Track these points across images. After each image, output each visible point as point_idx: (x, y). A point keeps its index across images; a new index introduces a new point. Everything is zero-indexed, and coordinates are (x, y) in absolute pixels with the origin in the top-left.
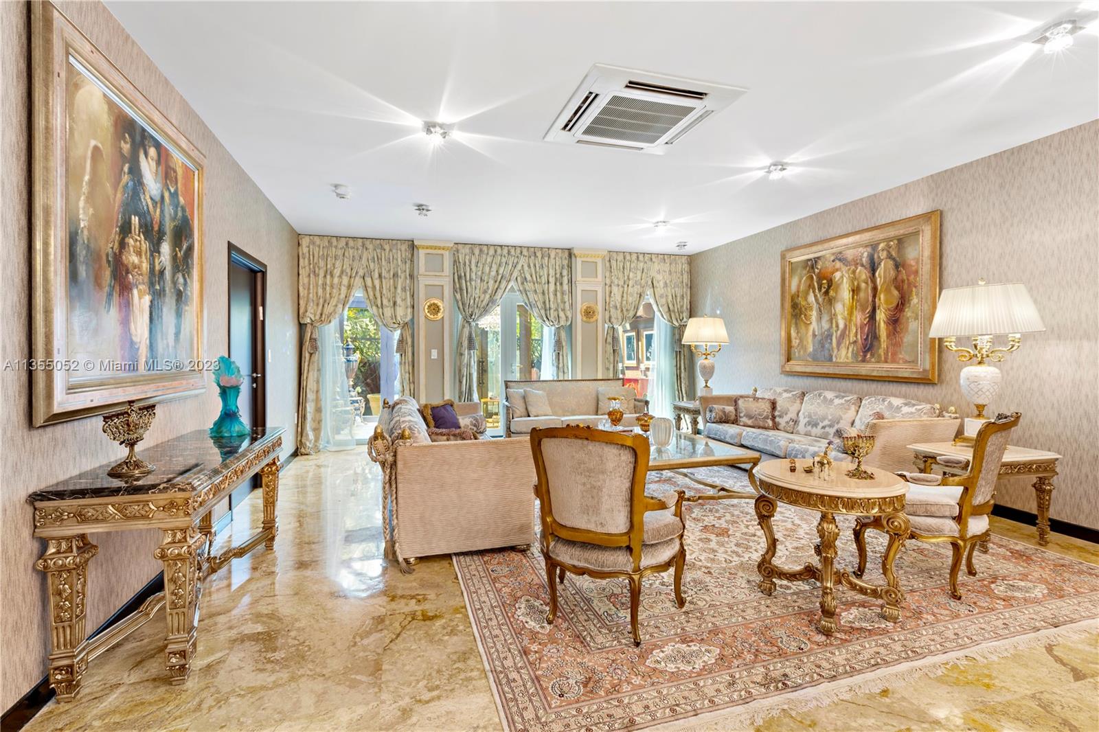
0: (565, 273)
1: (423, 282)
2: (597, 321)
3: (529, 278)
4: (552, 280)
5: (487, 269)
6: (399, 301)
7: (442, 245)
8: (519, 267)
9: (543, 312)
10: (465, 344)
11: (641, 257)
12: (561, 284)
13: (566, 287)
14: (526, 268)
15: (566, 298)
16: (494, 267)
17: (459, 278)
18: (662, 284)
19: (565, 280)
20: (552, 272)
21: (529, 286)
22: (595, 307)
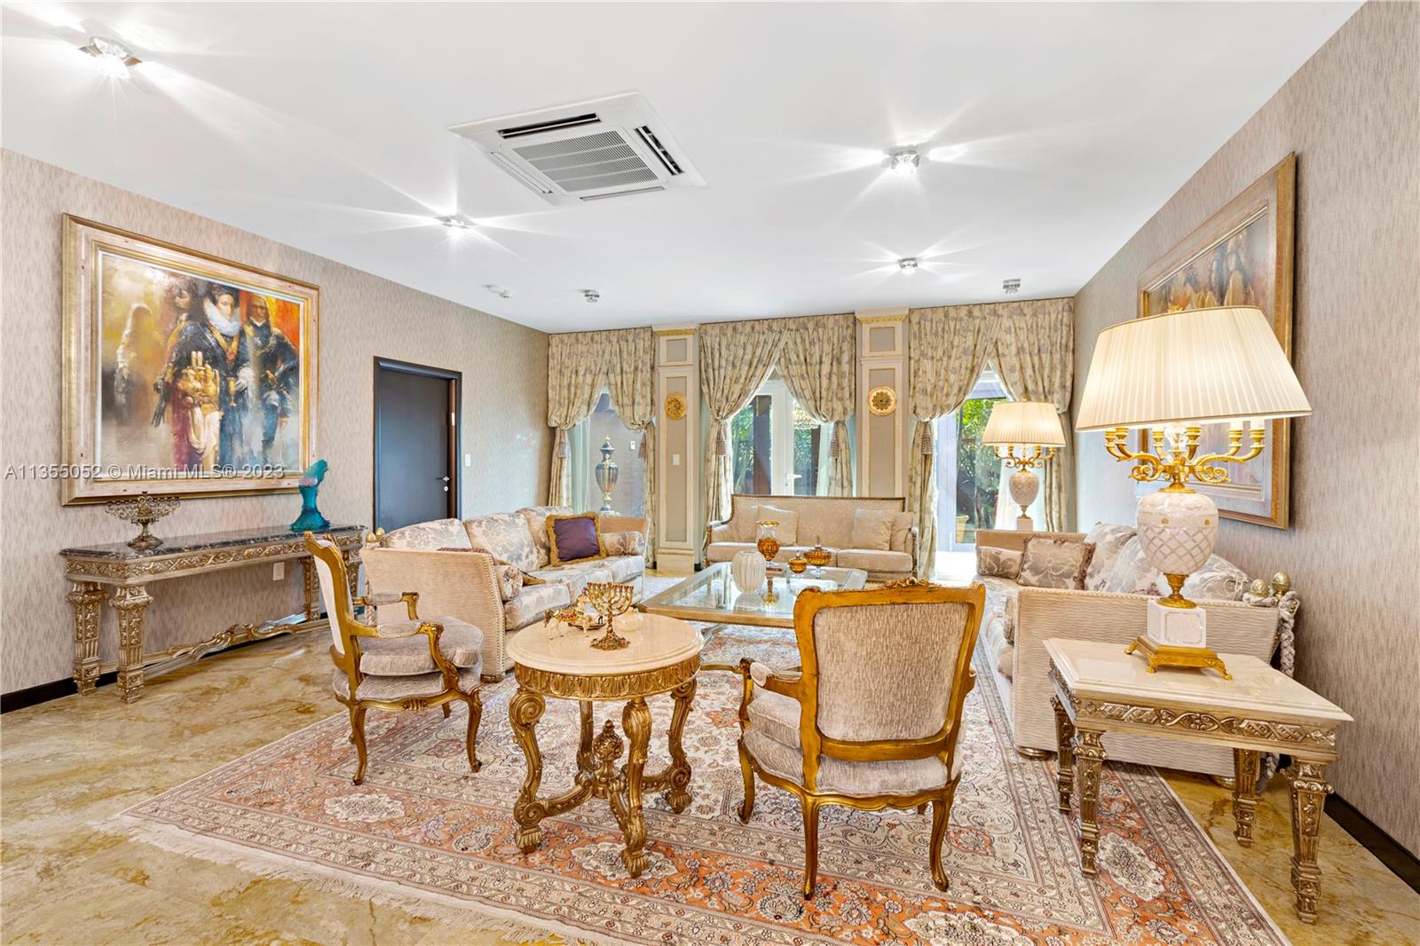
0: (846, 346)
1: (664, 374)
2: (894, 412)
3: (794, 358)
4: (827, 360)
5: (741, 352)
6: (638, 398)
7: (683, 328)
8: (781, 345)
9: (811, 403)
10: (713, 446)
11: (976, 312)
12: (839, 363)
13: (846, 367)
14: (791, 345)
15: (845, 383)
16: (749, 348)
17: (707, 366)
18: (1013, 349)
19: (845, 358)
20: (827, 348)
21: (794, 370)
22: (890, 393)
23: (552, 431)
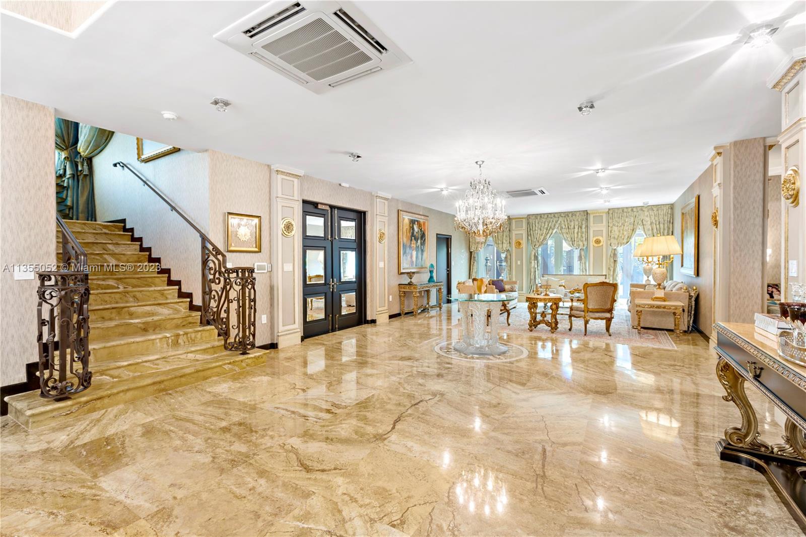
0: (584, 222)
1: (514, 233)
2: (602, 245)
3: (564, 227)
4: (576, 227)
5: (543, 225)
6: (504, 241)
7: (521, 217)
8: (559, 222)
9: (571, 243)
10: (533, 258)
11: (635, 210)
12: (581, 228)
13: (584, 230)
14: (563, 222)
15: (584, 235)
16: (547, 224)
17: (530, 229)
18: (649, 223)
19: (584, 226)
20: (577, 223)
21: (564, 231)
22: (601, 238)
23: (471, 253)
